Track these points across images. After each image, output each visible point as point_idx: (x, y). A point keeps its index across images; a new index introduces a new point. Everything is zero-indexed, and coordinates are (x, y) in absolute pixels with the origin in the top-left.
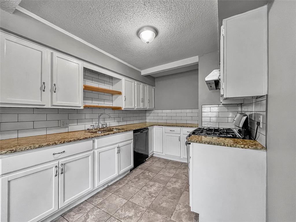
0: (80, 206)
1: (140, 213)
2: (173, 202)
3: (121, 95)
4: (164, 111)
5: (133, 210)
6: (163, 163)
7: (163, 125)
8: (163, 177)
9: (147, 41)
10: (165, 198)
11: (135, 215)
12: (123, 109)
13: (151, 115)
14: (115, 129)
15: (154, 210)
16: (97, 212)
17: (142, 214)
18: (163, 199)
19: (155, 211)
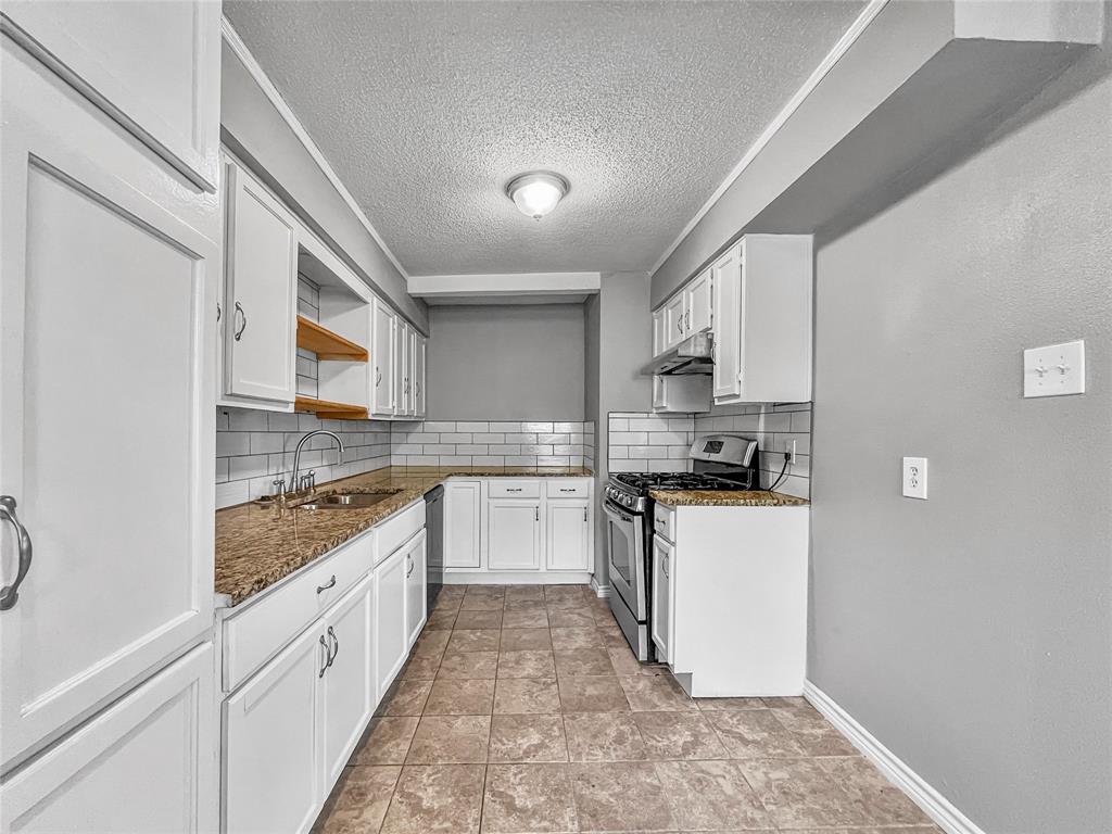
0: (343, 787)
1: (555, 728)
2: (606, 679)
3: (366, 360)
4: (462, 426)
5: (531, 729)
6: (491, 596)
7: (482, 475)
8: (525, 632)
9: (539, 213)
10: (579, 678)
11: (547, 734)
12: (370, 417)
13: (411, 438)
14: (343, 494)
15: (581, 708)
16: (429, 776)
17: (563, 729)
18: (577, 680)
19: (585, 710)
